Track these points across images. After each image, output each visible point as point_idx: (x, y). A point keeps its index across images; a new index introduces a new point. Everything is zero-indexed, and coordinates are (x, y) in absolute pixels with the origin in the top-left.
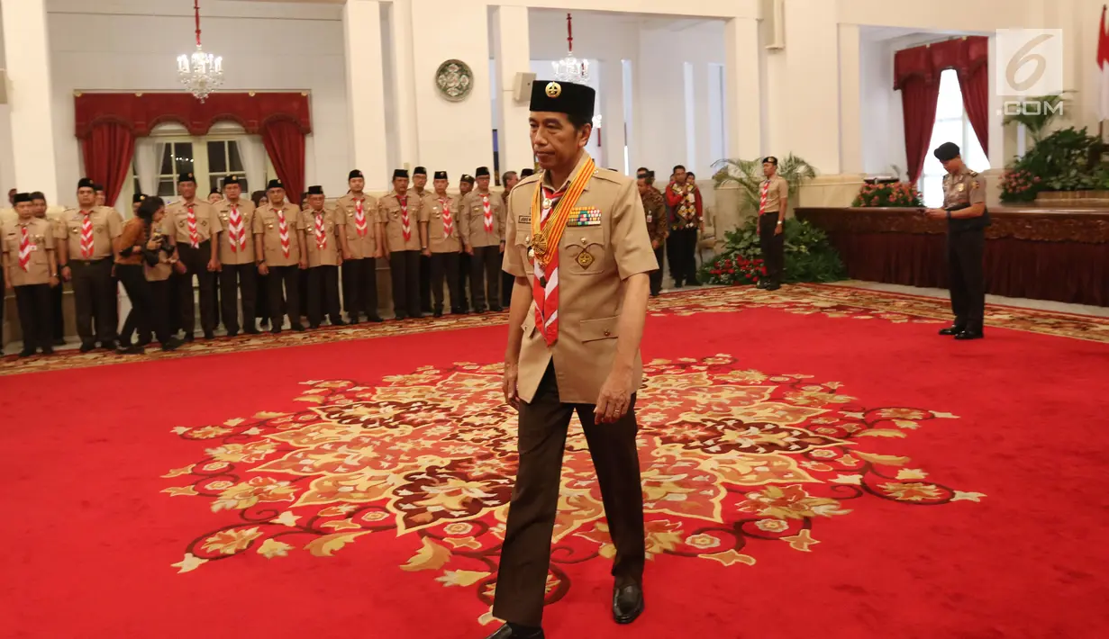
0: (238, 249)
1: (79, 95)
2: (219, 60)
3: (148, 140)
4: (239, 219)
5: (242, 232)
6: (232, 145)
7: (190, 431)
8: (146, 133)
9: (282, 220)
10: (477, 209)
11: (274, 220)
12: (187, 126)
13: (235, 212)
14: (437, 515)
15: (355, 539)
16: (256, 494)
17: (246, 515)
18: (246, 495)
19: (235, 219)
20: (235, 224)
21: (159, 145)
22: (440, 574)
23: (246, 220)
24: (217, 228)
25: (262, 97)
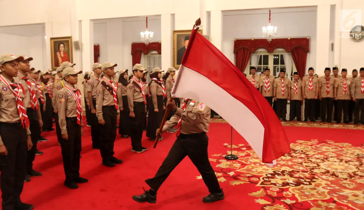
0: (267, 91)
1: (235, 40)
2: (276, 28)
3: (254, 54)
4: (268, 82)
5: (269, 86)
6: (282, 56)
7: (228, 145)
8: (254, 52)
9: (283, 83)
10: (358, 84)
11: (280, 83)
12: (267, 50)
13: (267, 79)
14: (272, 184)
15: (244, 183)
16: (230, 165)
17: (223, 170)
18: (227, 165)
19: (267, 82)
20: (267, 84)
21: (258, 56)
22: (257, 199)
23: (271, 82)
24: (261, 85)
25: (292, 40)
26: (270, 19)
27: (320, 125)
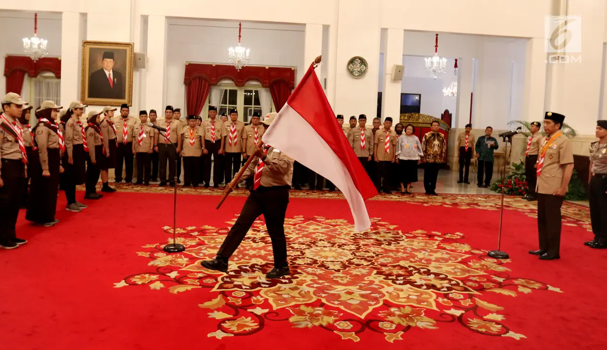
0: (233, 145)
1: (187, 64)
2: (248, 51)
3: (216, 87)
4: (235, 130)
5: (235, 137)
6: (256, 92)
7: (170, 229)
8: (216, 85)
9: (256, 133)
10: (357, 137)
11: (252, 133)
12: (234, 82)
13: (233, 127)
14: (236, 286)
15: (192, 289)
16: (171, 261)
17: (160, 270)
18: (166, 261)
19: (233, 130)
20: (233, 133)
21: (222, 90)
22: (212, 311)
23: (238, 131)
24: (225, 134)
25: (272, 69)
26: (240, 36)
27: (308, 194)
